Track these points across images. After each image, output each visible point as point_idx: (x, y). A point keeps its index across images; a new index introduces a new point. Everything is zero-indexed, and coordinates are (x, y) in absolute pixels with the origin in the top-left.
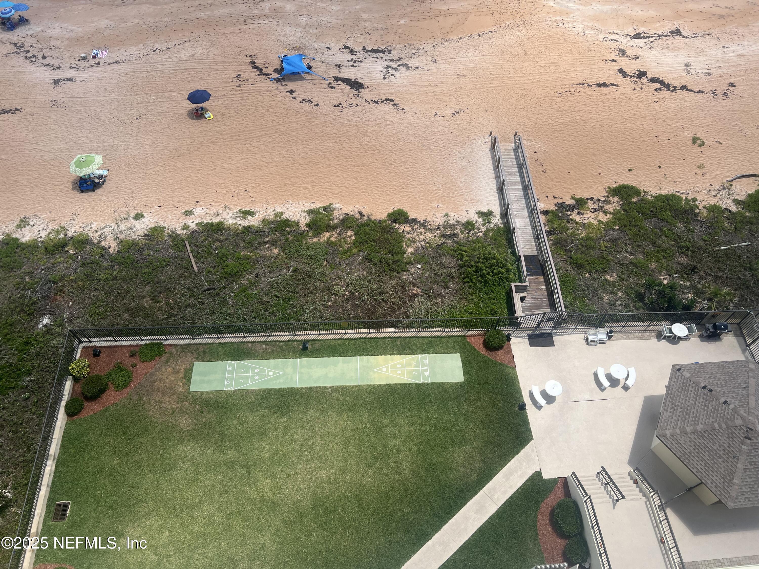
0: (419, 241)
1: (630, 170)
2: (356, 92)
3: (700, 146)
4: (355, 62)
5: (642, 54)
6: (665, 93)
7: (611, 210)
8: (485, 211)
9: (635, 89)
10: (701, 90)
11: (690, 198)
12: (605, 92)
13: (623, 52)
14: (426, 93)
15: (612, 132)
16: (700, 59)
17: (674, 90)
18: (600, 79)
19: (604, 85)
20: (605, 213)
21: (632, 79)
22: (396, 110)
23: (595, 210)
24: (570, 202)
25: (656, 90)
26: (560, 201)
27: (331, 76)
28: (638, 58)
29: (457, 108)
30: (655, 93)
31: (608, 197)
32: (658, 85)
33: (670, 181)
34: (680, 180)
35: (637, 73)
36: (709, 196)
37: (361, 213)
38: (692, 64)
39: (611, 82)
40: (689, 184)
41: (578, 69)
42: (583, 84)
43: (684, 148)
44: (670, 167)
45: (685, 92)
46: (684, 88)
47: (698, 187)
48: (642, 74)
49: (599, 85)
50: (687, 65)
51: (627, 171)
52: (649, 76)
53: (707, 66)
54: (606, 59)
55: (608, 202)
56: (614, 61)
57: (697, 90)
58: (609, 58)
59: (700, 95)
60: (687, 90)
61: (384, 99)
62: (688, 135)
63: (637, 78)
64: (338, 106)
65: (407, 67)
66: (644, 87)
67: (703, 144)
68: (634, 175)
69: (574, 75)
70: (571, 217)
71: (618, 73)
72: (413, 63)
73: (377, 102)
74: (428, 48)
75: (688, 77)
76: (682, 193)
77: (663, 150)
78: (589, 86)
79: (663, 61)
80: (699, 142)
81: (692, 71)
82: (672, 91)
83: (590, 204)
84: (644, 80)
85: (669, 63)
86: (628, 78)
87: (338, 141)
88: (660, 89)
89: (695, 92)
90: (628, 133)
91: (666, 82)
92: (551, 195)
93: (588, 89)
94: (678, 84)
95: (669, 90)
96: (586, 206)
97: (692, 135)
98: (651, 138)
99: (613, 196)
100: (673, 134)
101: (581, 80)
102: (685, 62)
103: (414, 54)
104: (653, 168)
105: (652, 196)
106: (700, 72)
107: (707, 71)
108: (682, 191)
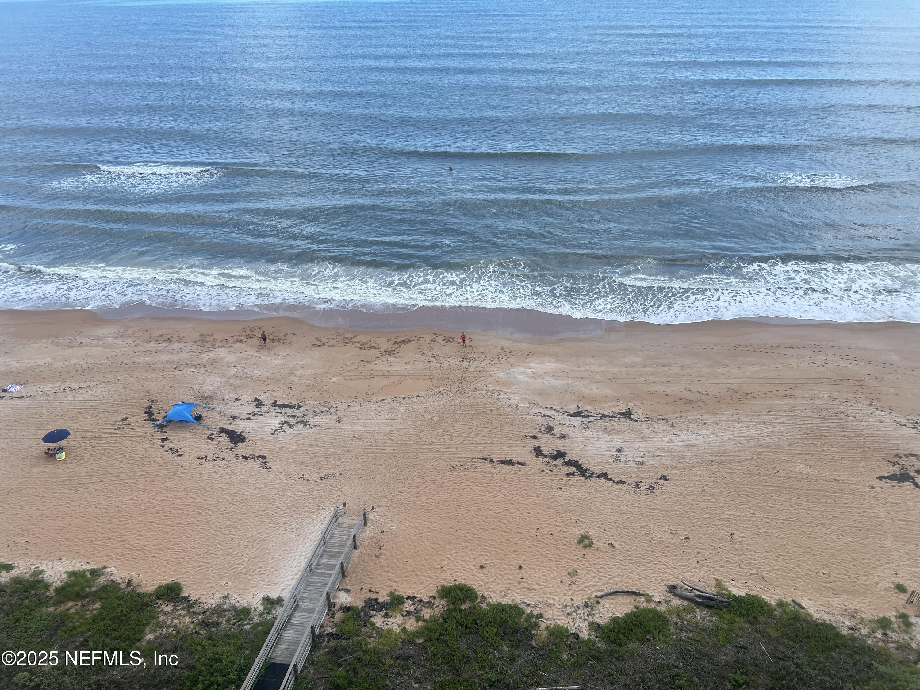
0: (169, 627)
1: (482, 567)
2: (232, 446)
3: (585, 547)
4: (254, 415)
5: (571, 434)
6: (578, 480)
7: (427, 617)
8: (275, 598)
9: (543, 471)
10: (623, 480)
11: (535, 613)
12: (506, 470)
13: (550, 429)
14: (307, 453)
15: (487, 518)
16: (637, 445)
17: (589, 477)
18: (508, 456)
19: (510, 463)
20: (418, 619)
21: (546, 459)
22: (261, 469)
23: (409, 613)
24: (384, 598)
25: (568, 475)
26: (373, 596)
27: (218, 427)
28: (564, 437)
29: (329, 472)
30: (565, 478)
31: (434, 598)
32: (573, 469)
33: (524, 588)
34: (537, 587)
35: (555, 453)
36: (561, 613)
37: (129, 583)
38: (625, 449)
39: (519, 460)
40: (546, 594)
41: (489, 442)
42: (485, 459)
43: (565, 547)
44: (534, 569)
45: (602, 480)
46: (604, 475)
47: (554, 599)
48: (560, 455)
49: (503, 462)
50: (619, 451)
51: (478, 567)
52: (567, 458)
53: (642, 454)
54: (527, 434)
55: (429, 604)
56: (534, 437)
57: (617, 479)
58: (530, 434)
59: (619, 486)
60: (606, 478)
61: (257, 455)
62: (578, 532)
63: (552, 458)
64: (202, 458)
65: (305, 424)
66: (555, 469)
67: (591, 545)
68: (484, 573)
69: (480, 448)
70: (372, 619)
71: (533, 451)
72: (312, 421)
73: (246, 458)
74: (342, 407)
75: (614, 464)
76: (528, 605)
77: (537, 546)
78: (492, 461)
79: (592, 443)
80: (586, 542)
81: (623, 458)
82: (586, 478)
83: (408, 606)
84: (559, 462)
85: (598, 446)
86: (541, 459)
87: (172, 496)
88: (573, 474)
89: (614, 482)
90: (505, 521)
91: (585, 466)
92: (367, 587)
93: (488, 465)
94: (597, 470)
95: (583, 476)
96: (401, 607)
97: (582, 532)
98: (530, 530)
99: (442, 598)
100: (559, 529)
101: (485, 454)
102: (618, 447)
103: (322, 412)
104: (512, 567)
105: (489, 604)
106: (631, 459)
107: (640, 459)
108: (529, 602)
